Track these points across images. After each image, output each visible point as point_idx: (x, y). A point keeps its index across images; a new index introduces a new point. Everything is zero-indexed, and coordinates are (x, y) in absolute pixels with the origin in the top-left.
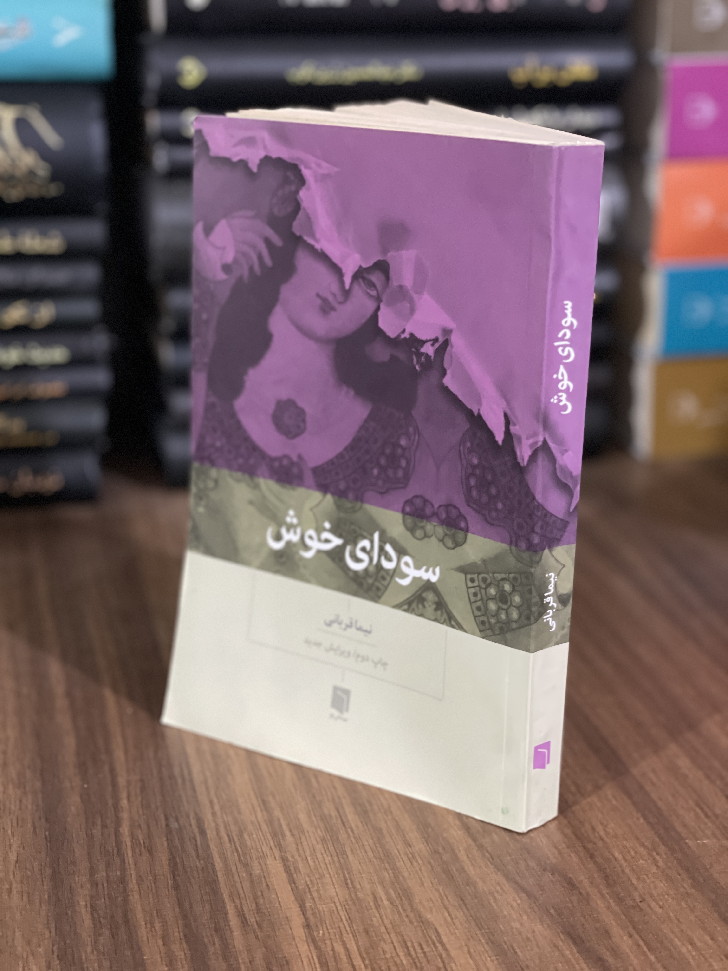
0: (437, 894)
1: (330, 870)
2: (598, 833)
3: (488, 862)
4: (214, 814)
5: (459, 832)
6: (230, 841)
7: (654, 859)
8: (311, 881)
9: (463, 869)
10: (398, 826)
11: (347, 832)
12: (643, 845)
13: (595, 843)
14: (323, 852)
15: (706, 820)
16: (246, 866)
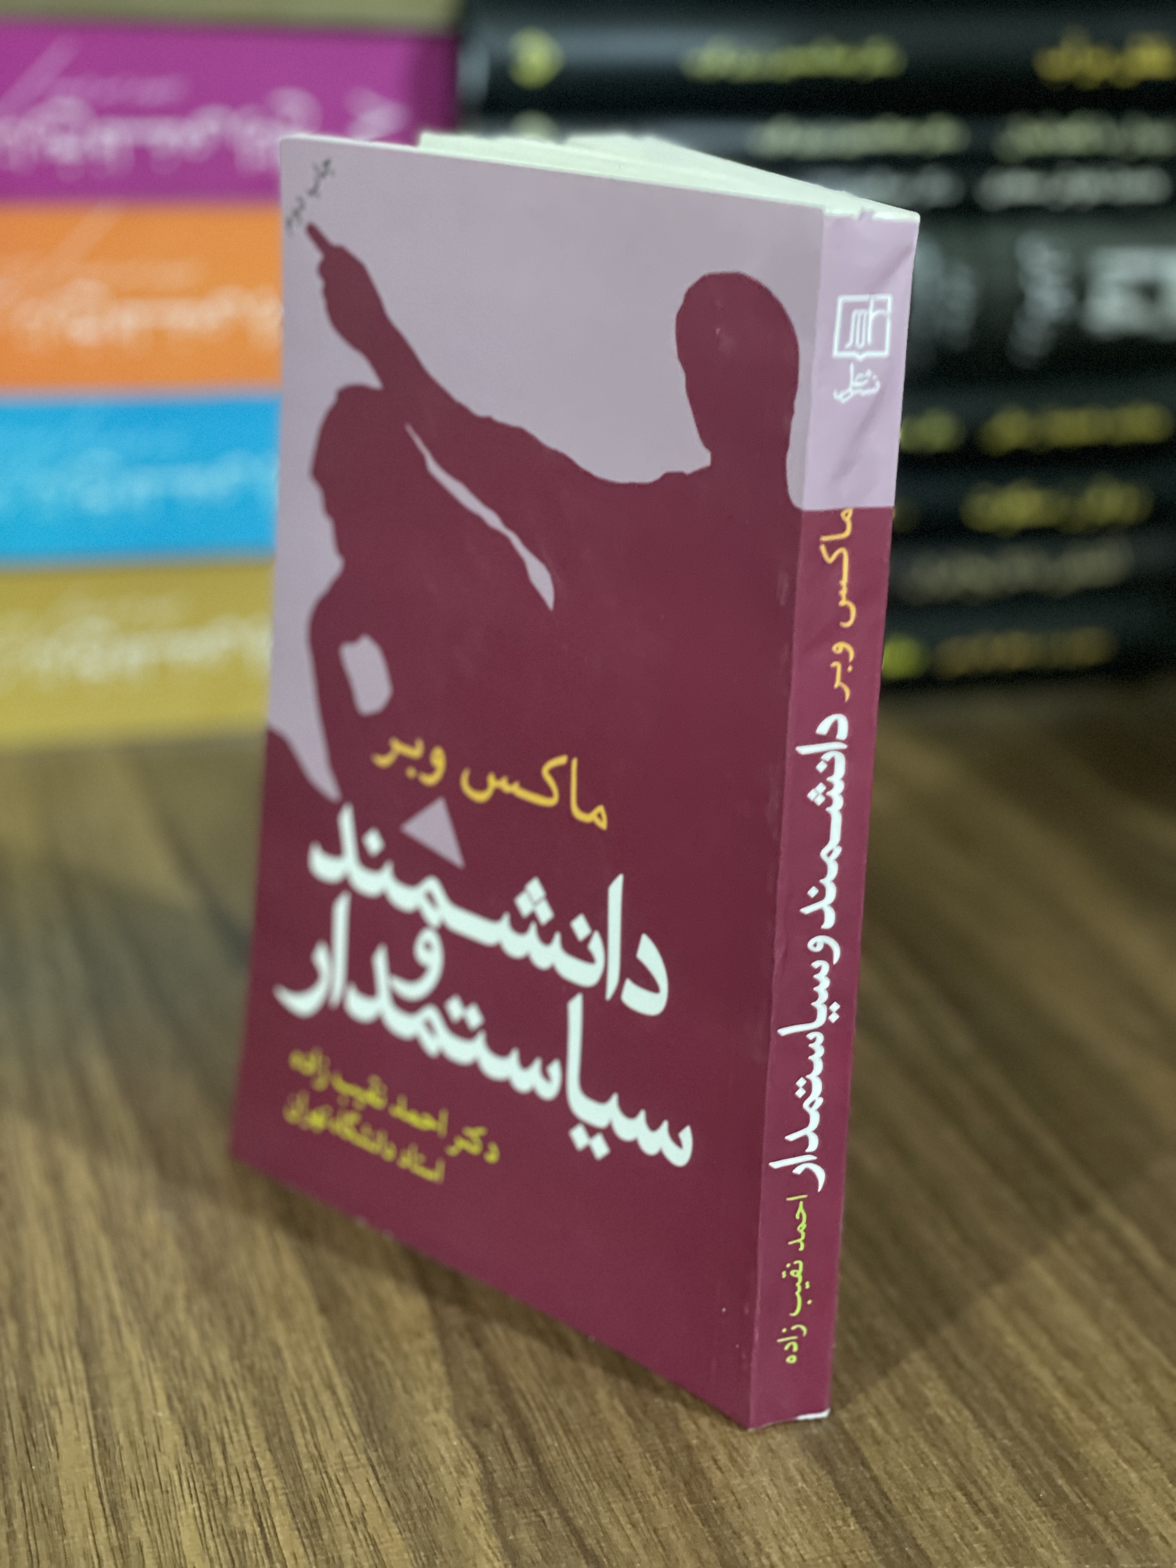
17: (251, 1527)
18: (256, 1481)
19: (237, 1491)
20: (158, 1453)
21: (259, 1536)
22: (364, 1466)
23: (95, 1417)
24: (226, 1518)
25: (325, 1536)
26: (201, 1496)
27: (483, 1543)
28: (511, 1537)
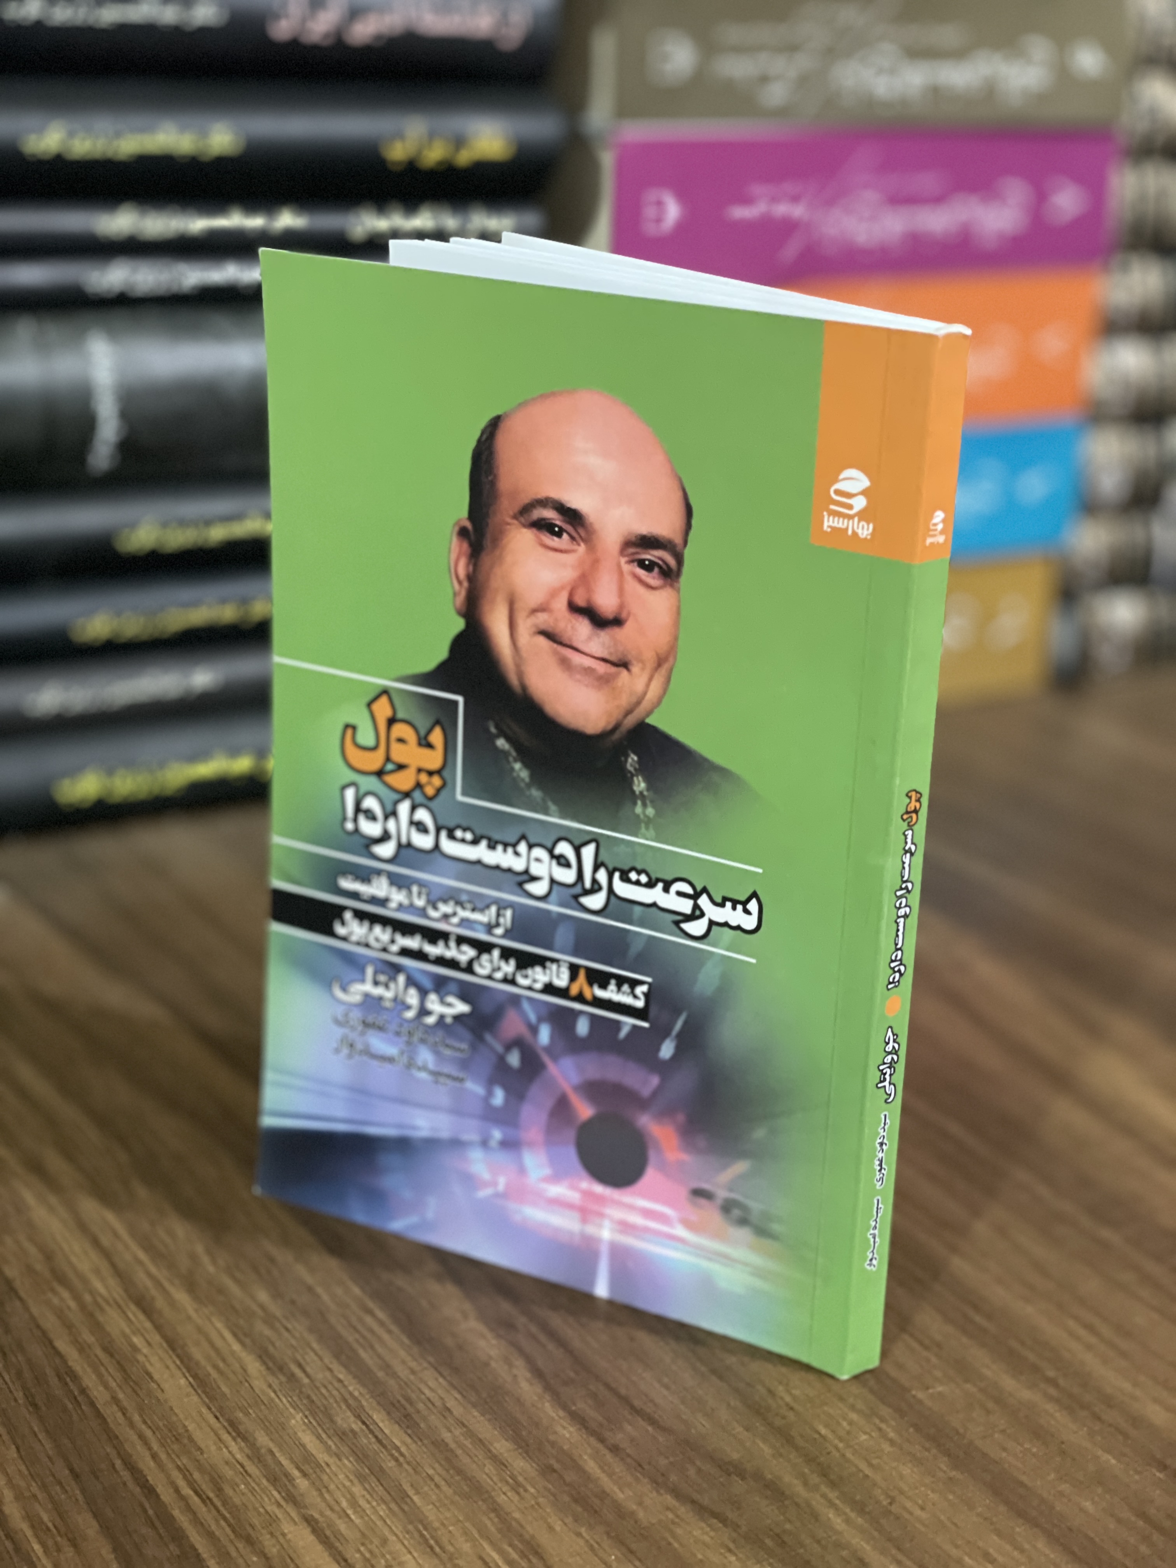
0: (581, 1542)
1: (394, 1528)
2: (782, 1398)
3: (638, 1475)
4: (154, 1456)
5: (571, 1429)
6: (203, 1501)
7: (880, 1429)
8: (371, 1552)
9: (604, 1492)
10: (470, 1434)
11: (392, 1455)
12: (853, 1408)
13: (784, 1418)
14: (368, 1496)
15: (925, 1353)
16: (250, 1541)
17: (357, 1426)
18: (343, 1390)
19: (331, 1401)
20: (248, 1379)
21: (367, 1431)
22: (426, 1369)
23: (178, 1356)
24: (332, 1421)
25: (422, 1425)
26: (302, 1407)
27: (554, 1415)
28: (574, 1408)
